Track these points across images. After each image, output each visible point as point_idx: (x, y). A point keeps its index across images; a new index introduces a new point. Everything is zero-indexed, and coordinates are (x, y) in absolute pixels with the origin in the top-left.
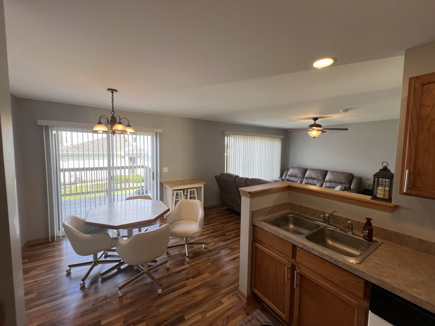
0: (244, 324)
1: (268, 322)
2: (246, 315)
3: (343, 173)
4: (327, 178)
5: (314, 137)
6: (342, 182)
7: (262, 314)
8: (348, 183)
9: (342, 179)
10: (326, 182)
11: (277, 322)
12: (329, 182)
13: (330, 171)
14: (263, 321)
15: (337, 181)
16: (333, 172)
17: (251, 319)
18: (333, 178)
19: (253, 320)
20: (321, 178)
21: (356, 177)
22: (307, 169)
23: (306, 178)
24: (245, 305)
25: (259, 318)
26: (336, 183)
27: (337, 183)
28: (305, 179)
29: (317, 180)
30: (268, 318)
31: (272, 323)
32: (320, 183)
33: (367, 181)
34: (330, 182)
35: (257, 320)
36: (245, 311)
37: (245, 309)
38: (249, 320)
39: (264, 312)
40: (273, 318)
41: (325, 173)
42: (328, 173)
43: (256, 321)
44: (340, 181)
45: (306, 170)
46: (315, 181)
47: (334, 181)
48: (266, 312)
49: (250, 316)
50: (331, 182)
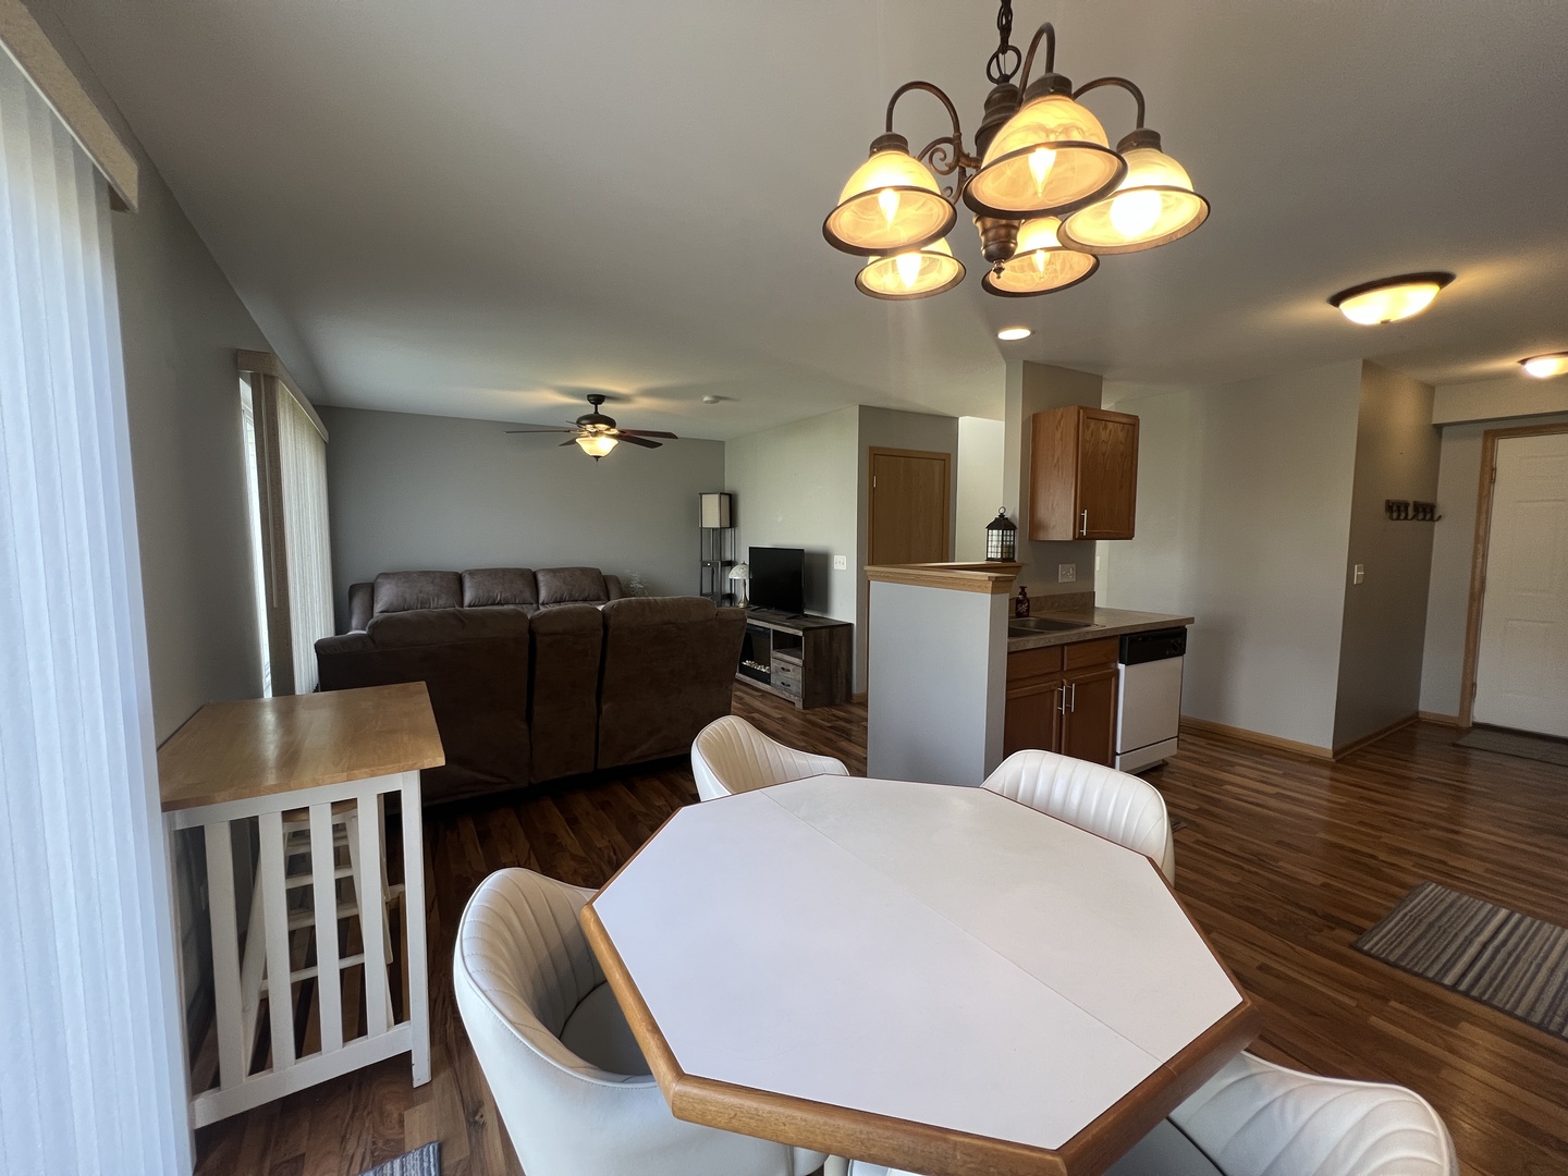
4: (543, 593)
5: (597, 457)
12: (555, 601)
13: (543, 571)
20: (526, 593)
22: (458, 573)
41: (532, 580)
42: (541, 578)
45: (458, 578)
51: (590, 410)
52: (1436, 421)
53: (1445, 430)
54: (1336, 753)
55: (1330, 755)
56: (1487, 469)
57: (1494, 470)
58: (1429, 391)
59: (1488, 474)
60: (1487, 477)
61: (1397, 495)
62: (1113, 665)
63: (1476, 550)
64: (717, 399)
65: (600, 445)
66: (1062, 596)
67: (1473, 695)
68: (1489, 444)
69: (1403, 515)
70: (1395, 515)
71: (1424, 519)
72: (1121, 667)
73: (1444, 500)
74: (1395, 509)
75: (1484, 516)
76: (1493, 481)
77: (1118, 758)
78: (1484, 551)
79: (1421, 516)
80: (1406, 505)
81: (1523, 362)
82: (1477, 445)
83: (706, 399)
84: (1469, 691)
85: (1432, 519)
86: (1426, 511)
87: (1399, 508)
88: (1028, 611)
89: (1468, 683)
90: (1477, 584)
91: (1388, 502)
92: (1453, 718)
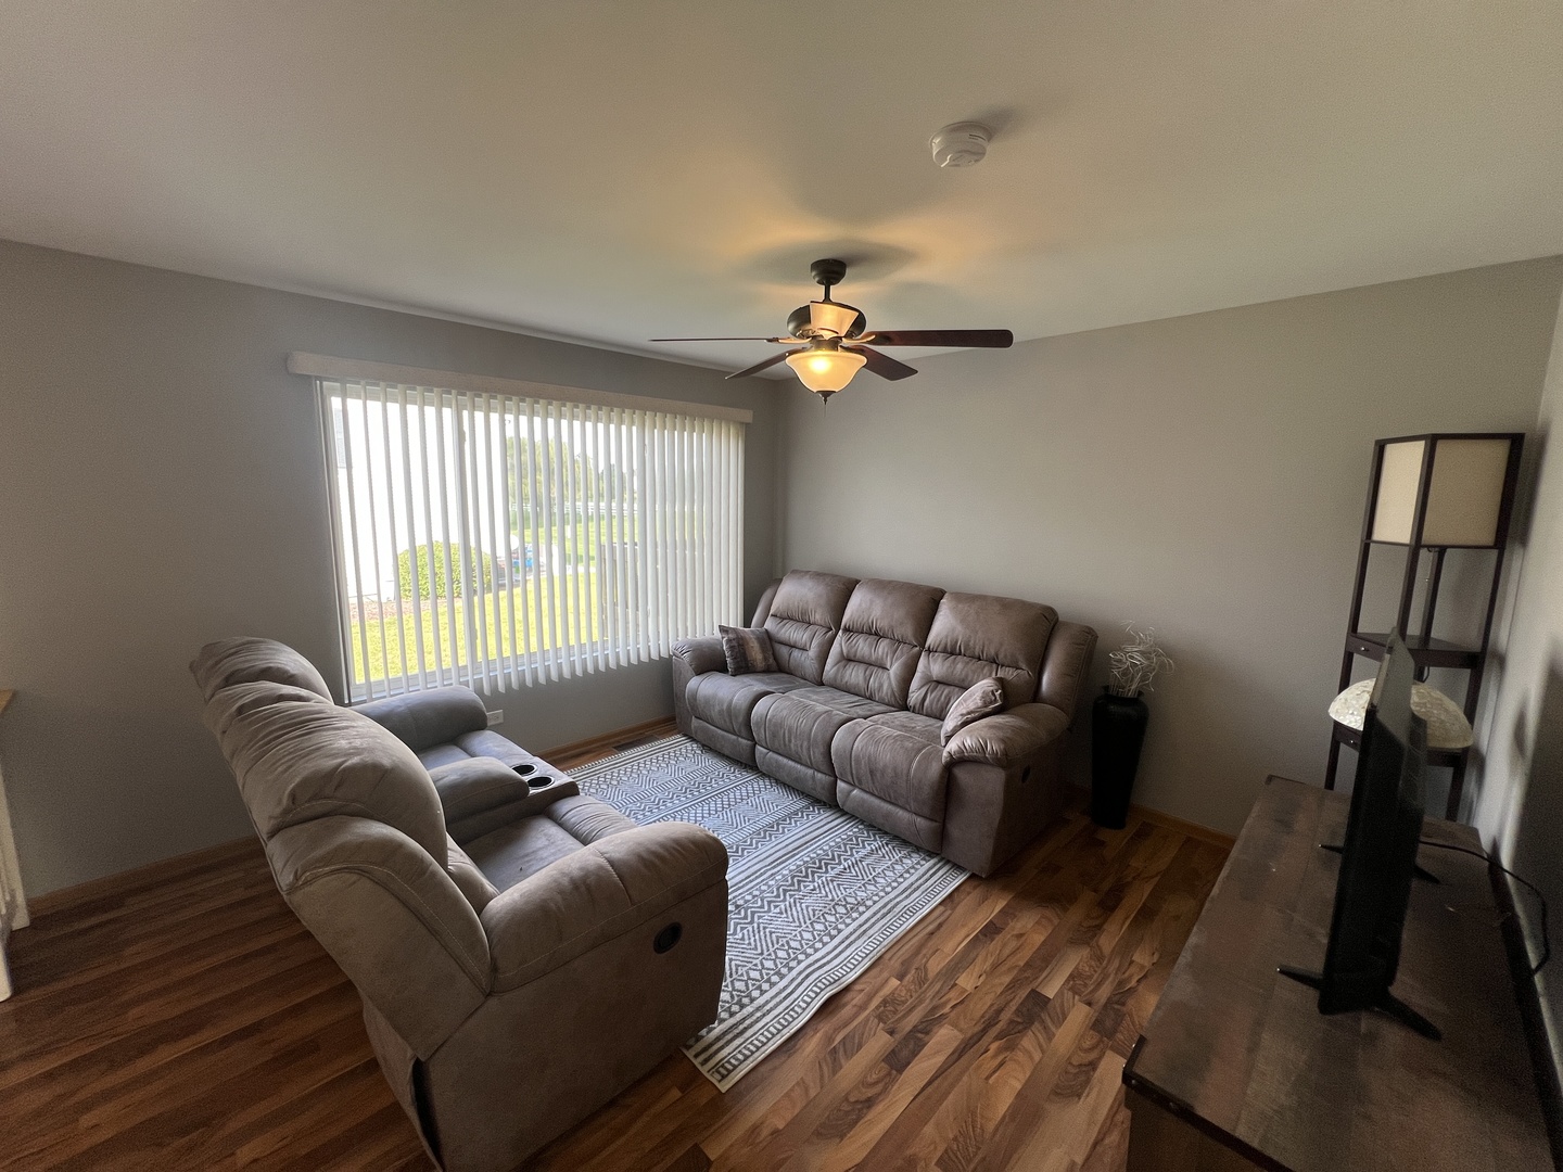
3: (1006, 605)
5: (826, 394)
6: (1001, 656)
8: (1030, 662)
9: (998, 635)
10: (929, 651)
12: (945, 651)
15: (977, 651)
16: (969, 599)
18: (960, 633)
21: (1067, 625)
22: (857, 582)
23: (847, 630)
26: (971, 657)
27: (977, 660)
28: (840, 633)
29: (892, 639)
32: (904, 658)
33: (1121, 650)
34: (951, 651)
41: (928, 602)
42: (945, 608)
44: (993, 652)
45: (846, 588)
46: (884, 645)
47: (967, 645)
50: (952, 654)
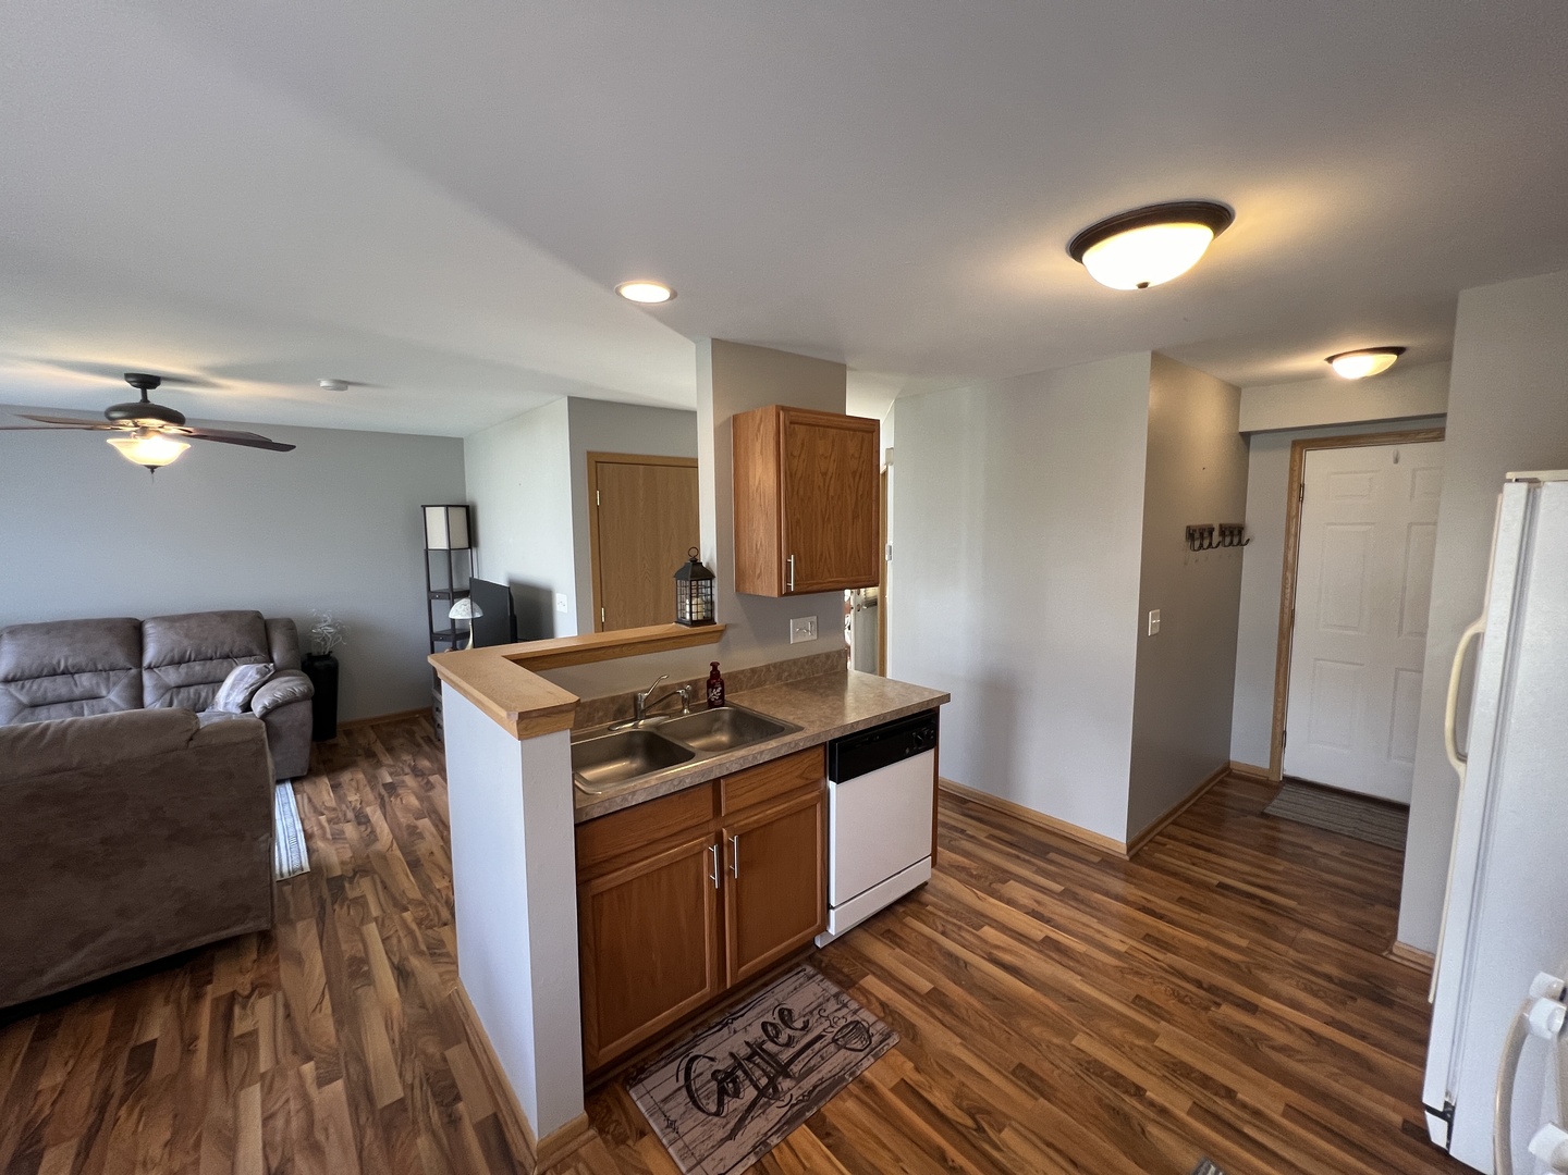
0: (680, 1144)
1: (678, 1071)
2: (646, 1139)
3: (225, 616)
4: (151, 653)
5: (152, 468)
6: (235, 650)
7: (649, 1083)
10: (150, 668)
11: (677, 1046)
12: (171, 663)
13: (155, 619)
14: (673, 1085)
15: (210, 653)
16: (170, 621)
17: (663, 1118)
18: (186, 646)
19: (668, 1115)
20: (119, 657)
21: (275, 621)
23: (10, 680)
24: (605, 1141)
25: (659, 1094)
26: (205, 659)
27: (211, 659)
28: (2, 686)
29: (95, 670)
30: (663, 1067)
31: (680, 1059)
32: (125, 681)
34: (177, 662)
35: (665, 1100)
36: (630, 1142)
37: (621, 1140)
38: (667, 1127)
39: (643, 1076)
40: (665, 1054)
41: (134, 633)
42: (149, 629)
43: (672, 1104)
44: (225, 649)
46: (88, 678)
47: (198, 652)
48: (642, 1070)
49: (651, 1121)
50: (179, 663)
51: (135, 395)
52: (1242, 429)
53: (1253, 439)
54: (1130, 847)
55: (1123, 850)
56: (1295, 486)
57: (1302, 486)
58: (1235, 393)
59: (1297, 490)
60: (1295, 494)
61: (1199, 520)
62: (823, 784)
63: (1285, 578)
64: (341, 385)
65: (157, 447)
66: (795, 662)
67: (1283, 744)
68: (1297, 457)
69: (1206, 543)
70: (1197, 544)
71: (1231, 543)
72: (832, 785)
73: (1254, 521)
74: (1198, 536)
75: (1292, 540)
76: (1301, 499)
77: (832, 912)
78: (1293, 578)
79: (1228, 540)
80: (1211, 531)
81: (1330, 360)
82: (1285, 455)
83: (324, 384)
84: (1279, 739)
85: (1240, 543)
86: (1234, 534)
87: (1202, 535)
88: (722, 697)
89: (1279, 730)
90: (1286, 617)
91: (1188, 528)
92: (1263, 770)
